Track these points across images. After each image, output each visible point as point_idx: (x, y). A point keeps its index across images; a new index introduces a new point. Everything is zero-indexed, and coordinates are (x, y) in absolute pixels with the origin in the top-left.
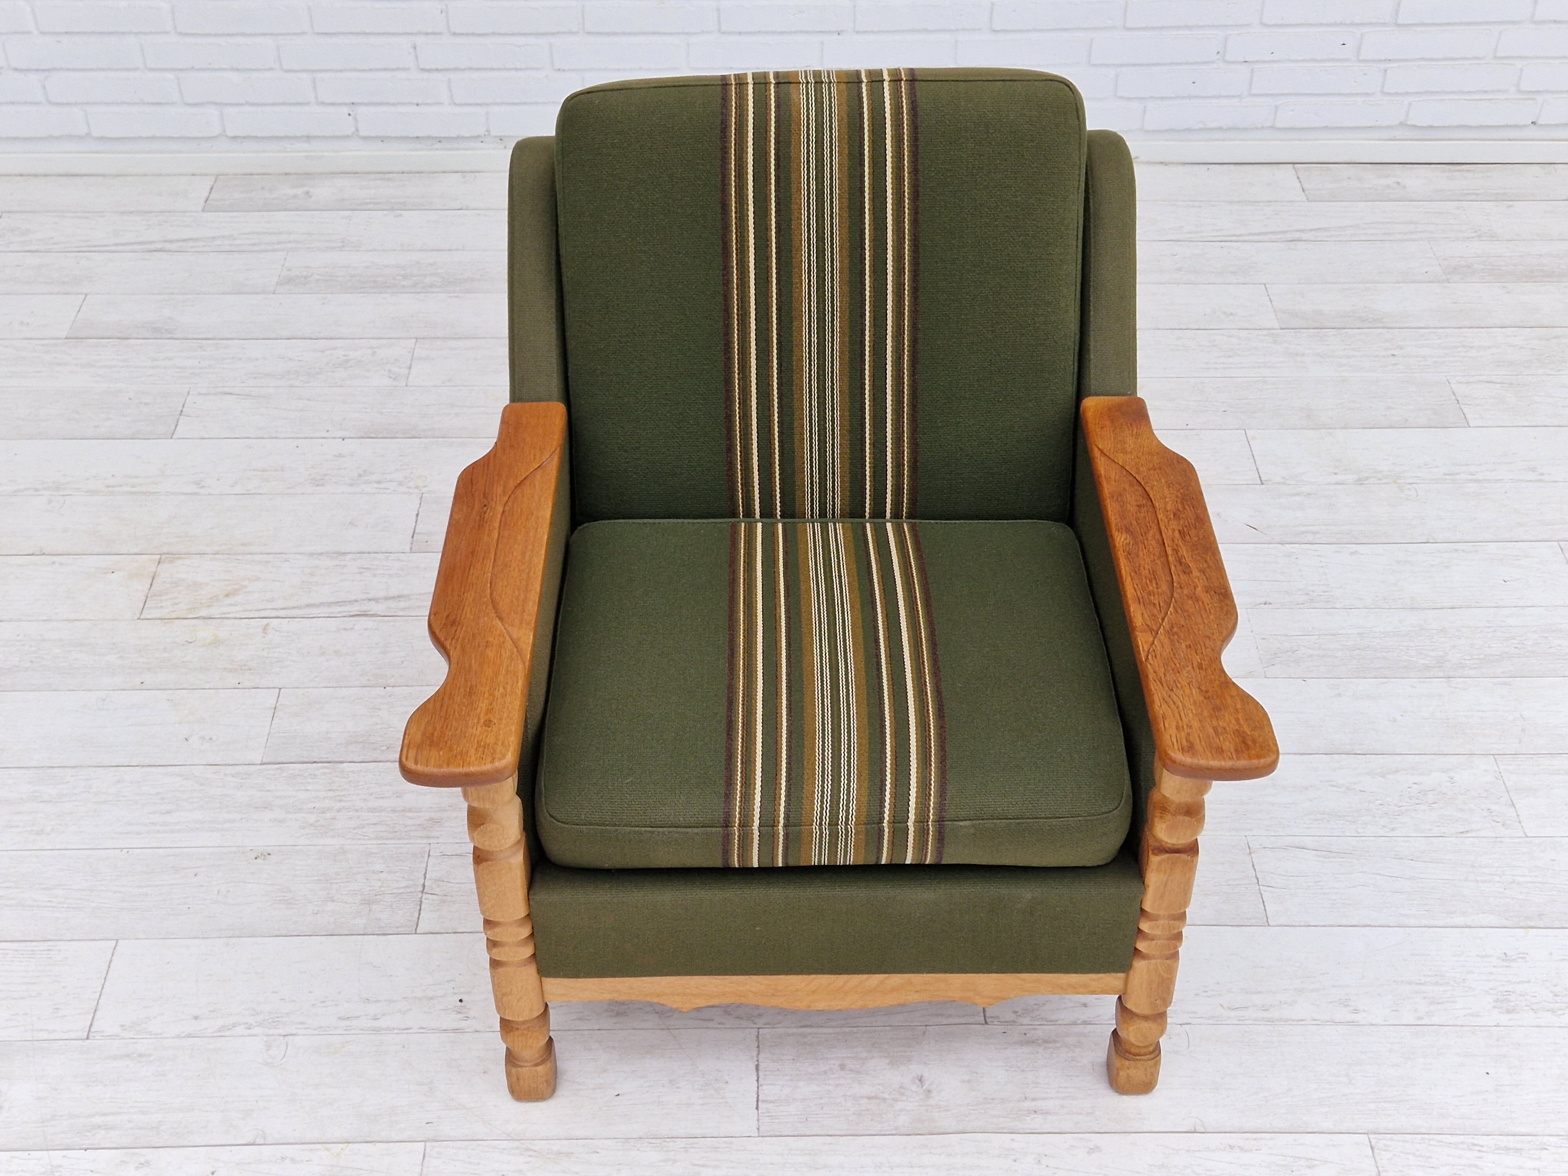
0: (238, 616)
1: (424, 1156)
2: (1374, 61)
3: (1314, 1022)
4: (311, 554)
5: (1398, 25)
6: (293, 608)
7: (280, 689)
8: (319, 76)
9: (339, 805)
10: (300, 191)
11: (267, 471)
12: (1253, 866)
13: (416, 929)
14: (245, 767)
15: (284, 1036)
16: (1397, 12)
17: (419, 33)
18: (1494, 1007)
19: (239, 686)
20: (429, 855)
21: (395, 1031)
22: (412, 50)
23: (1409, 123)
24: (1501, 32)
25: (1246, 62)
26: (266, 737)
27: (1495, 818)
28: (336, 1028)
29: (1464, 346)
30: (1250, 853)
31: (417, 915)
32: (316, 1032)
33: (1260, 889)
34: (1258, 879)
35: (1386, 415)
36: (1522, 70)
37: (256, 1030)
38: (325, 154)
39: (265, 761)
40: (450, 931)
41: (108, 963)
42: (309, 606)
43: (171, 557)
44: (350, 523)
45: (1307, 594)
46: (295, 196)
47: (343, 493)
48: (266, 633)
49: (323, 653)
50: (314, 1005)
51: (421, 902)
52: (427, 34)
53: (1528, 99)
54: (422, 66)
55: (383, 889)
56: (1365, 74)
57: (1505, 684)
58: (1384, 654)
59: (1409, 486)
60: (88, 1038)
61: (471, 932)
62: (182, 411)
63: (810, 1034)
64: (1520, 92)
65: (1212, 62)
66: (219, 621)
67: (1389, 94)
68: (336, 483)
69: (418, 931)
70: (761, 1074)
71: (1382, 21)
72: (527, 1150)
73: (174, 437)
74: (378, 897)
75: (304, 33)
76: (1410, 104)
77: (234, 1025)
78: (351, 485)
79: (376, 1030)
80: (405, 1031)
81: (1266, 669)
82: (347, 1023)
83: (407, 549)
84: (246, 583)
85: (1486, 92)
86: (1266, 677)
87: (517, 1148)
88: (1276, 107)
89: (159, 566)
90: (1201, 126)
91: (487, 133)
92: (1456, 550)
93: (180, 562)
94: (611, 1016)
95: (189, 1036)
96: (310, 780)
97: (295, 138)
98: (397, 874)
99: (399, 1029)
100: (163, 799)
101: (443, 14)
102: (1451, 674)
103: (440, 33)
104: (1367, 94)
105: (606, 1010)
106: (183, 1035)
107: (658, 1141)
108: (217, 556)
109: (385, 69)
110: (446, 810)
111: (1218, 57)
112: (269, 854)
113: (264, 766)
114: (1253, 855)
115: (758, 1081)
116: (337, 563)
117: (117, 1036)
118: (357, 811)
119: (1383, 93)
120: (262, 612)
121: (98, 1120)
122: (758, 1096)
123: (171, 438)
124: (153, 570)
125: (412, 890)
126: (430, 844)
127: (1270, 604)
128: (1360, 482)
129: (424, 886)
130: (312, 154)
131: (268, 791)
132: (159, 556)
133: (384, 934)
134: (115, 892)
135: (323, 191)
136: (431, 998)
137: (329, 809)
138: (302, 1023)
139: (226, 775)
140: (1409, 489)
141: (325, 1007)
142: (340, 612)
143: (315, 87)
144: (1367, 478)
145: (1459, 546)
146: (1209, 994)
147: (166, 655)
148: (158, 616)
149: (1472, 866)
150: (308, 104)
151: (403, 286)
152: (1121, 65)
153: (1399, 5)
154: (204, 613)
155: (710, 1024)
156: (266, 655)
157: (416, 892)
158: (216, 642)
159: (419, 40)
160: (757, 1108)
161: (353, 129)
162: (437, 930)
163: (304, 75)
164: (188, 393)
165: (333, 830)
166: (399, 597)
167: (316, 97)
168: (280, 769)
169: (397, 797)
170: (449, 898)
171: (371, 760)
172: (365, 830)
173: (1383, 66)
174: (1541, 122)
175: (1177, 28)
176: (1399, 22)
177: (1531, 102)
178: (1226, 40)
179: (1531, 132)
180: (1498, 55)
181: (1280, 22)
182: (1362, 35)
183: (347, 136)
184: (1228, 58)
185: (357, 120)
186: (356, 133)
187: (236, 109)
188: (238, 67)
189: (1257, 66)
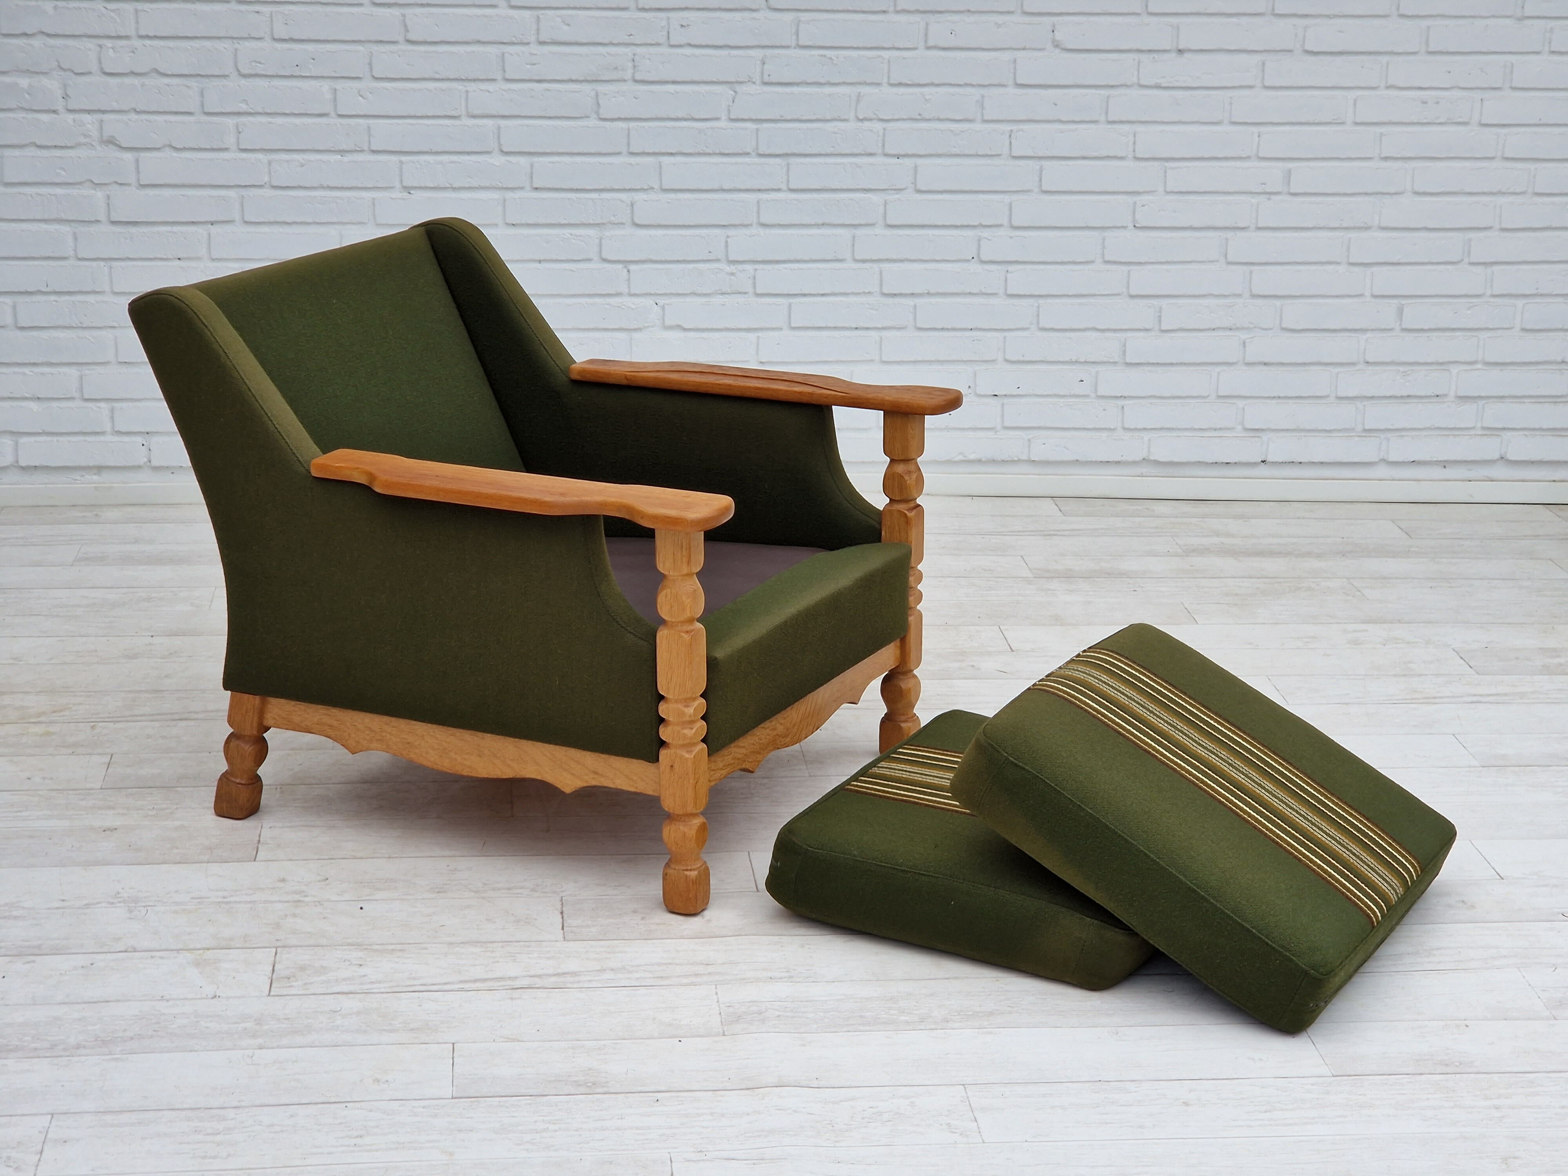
0: (66, 721)
1: (276, 954)
2: (1111, 398)
4: (131, 692)
5: (1128, 364)
6: (117, 717)
7: (112, 755)
8: (117, 405)
10: (88, 514)
11: (81, 652)
13: (255, 859)
14: (86, 791)
15: (144, 906)
16: (1124, 352)
19: (73, 754)
20: (261, 827)
21: (242, 903)
23: (1152, 458)
24: (1218, 373)
25: (996, 395)
26: (103, 776)
28: (190, 902)
29: (1198, 587)
31: (255, 853)
32: (173, 904)
36: (1243, 409)
37: (119, 905)
38: (114, 485)
39: (104, 787)
40: (286, 859)
42: (132, 716)
44: (165, 676)
47: (155, 662)
48: (93, 729)
49: (150, 738)
51: (258, 848)
53: (1255, 437)
55: (221, 842)
56: (1105, 410)
64: (1246, 430)
66: (49, 724)
67: (1129, 429)
68: (148, 657)
69: (257, 860)
70: (565, 915)
71: (1111, 361)
74: (218, 846)
75: (107, 363)
76: (1150, 440)
77: (98, 903)
78: (163, 658)
79: (226, 903)
80: (252, 903)
82: (200, 900)
84: (71, 706)
85: (1216, 429)
87: (357, 949)
88: (1029, 440)
90: (959, 459)
94: (433, 893)
95: (59, 908)
96: (148, 796)
97: (87, 468)
98: (234, 836)
99: (247, 902)
100: (13, 806)
104: (1110, 430)
105: (429, 891)
106: (53, 908)
107: (480, 944)
108: (40, 694)
111: (969, 392)
112: (116, 829)
113: (104, 790)
115: (564, 919)
116: (156, 695)
118: (192, 808)
119: (1124, 429)
120: (89, 719)
122: (563, 924)
125: (249, 842)
126: (261, 822)
129: (259, 841)
130: (100, 485)
131: (110, 801)
133: (227, 862)
135: (112, 514)
137: (167, 808)
138: (159, 901)
139: (69, 794)
142: (162, 718)
143: (112, 418)
150: (103, 433)
153: (1125, 345)
155: (520, 895)
156: (96, 739)
158: (48, 734)
160: (563, 929)
162: (274, 859)
163: (103, 405)
167: (113, 427)
168: (118, 791)
170: (283, 846)
173: (1121, 402)
174: (1270, 459)
175: (930, 362)
176: (1128, 361)
177: (1257, 439)
178: (975, 374)
179: (1263, 470)
180: (1220, 394)
181: (1022, 359)
182: (1097, 372)
183: (138, 467)
184: (979, 392)
185: (150, 450)
186: (149, 464)
187: (32, 439)
188: (40, 396)
189: (1006, 401)
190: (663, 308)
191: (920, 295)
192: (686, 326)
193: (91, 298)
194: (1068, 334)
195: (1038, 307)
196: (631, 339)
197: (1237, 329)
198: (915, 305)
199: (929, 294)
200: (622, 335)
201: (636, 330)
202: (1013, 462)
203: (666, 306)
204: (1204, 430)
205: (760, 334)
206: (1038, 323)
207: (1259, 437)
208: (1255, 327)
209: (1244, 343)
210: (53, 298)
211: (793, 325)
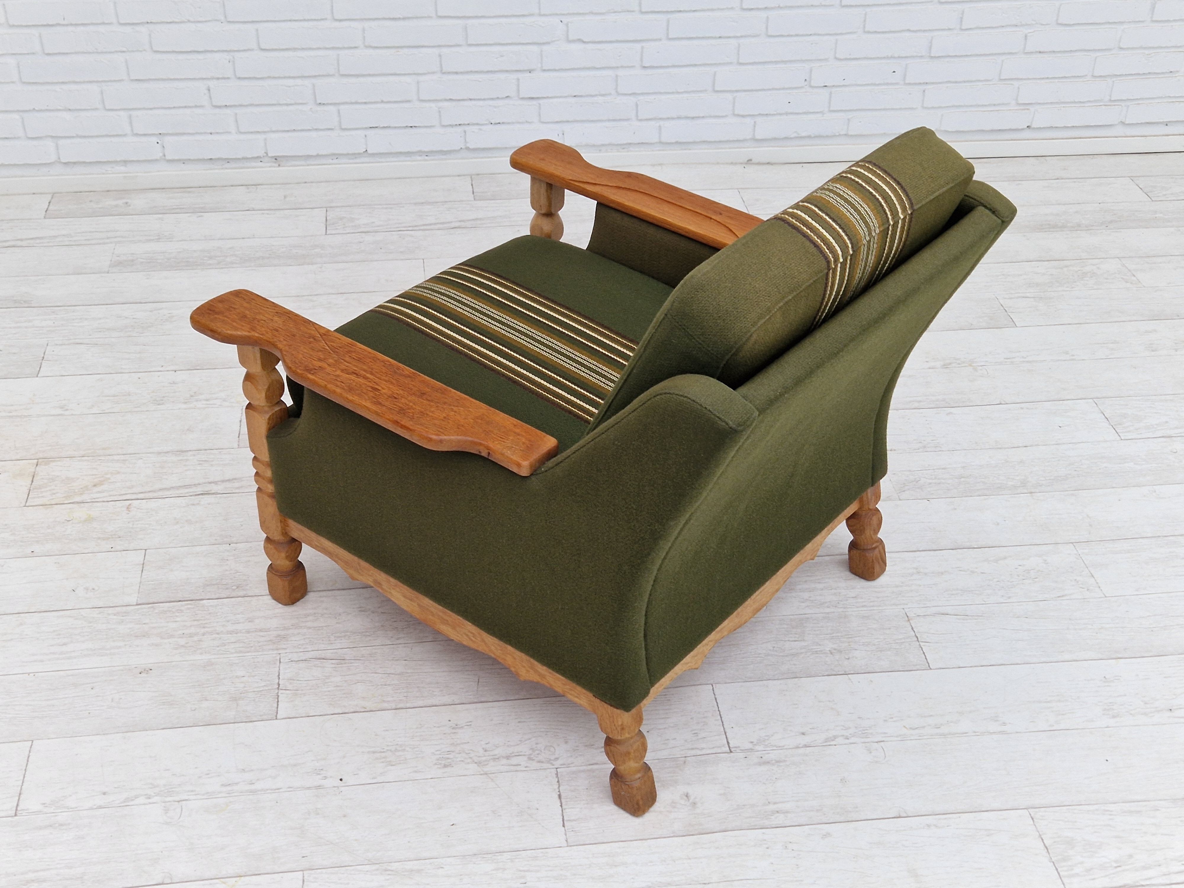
0: (105, 499)
1: (303, 881)
2: (916, 84)
3: (974, 734)
4: (159, 453)
5: (931, 57)
6: (149, 492)
7: (146, 550)
8: (134, 113)
9: (203, 630)
10: (120, 202)
11: (117, 396)
12: (912, 628)
13: (276, 716)
14: (124, 608)
15: (179, 801)
16: (930, 47)
17: (212, 78)
18: (1104, 714)
19: (112, 550)
20: (280, 662)
21: (268, 792)
22: (206, 92)
24: (1003, 61)
25: (826, 86)
26: (138, 585)
27: (1081, 586)
28: (220, 792)
29: (1003, 275)
30: (909, 620)
31: (276, 705)
32: (205, 797)
33: (920, 645)
34: (917, 637)
35: (956, 322)
36: (1019, 88)
37: (156, 799)
38: (139, 174)
39: (139, 602)
40: (304, 715)
41: (26, 758)
42: (161, 490)
43: (48, 460)
44: (188, 430)
45: (920, 442)
46: (116, 206)
47: (179, 409)
48: (129, 511)
49: (177, 523)
50: (200, 777)
51: (278, 696)
52: (218, 79)
53: (1025, 109)
54: (214, 104)
55: (246, 689)
56: (910, 94)
57: (1073, 495)
58: (983, 480)
59: (980, 368)
60: (16, 815)
61: (321, 715)
62: (43, 358)
63: (597, 769)
64: (1019, 104)
65: (802, 87)
66: (90, 504)
67: (926, 108)
68: (173, 402)
69: (278, 717)
70: (563, 801)
71: (920, 55)
72: (386, 870)
73: (39, 376)
74: (242, 695)
75: (122, 80)
76: (942, 115)
77: (136, 797)
78: (186, 403)
79: (253, 792)
80: (277, 791)
81: (899, 494)
82: (229, 788)
83: (236, 445)
84: (109, 476)
85: (994, 105)
86: (900, 500)
87: (377, 870)
88: (849, 120)
89: (37, 468)
90: (795, 135)
91: (265, 155)
92: (1022, 408)
93: (54, 464)
94: (440, 768)
95: (100, 807)
96: (177, 614)
97: (116, 162)
98: (256, 677)
99: (272, 790)
100: (59, 635)
101: (231, 63)
102: (1033, 491)
103: (228, 78)
104: (913, 109)
105: (436, 764)
106: (95, 807)
107: (490, 856)
108: (83, 458)
109: (185, 107)
110: (290, 629)
111: (806, 83)
112: (151, 670)
113: (139, 607)
114: (911, 621)
115: (561, 806)
116: (180, 458)
117: (40, 812)
118: (218, 634)
119: (924, 108)
120: (124, 496)
121: (31, 876)
122: (563, 817)
123: (37, 376)
124: (33, 470)
125: (270, 688)
126: (280, 654)
127: (895, 450)
128: (945, 366)
129: (279, 685)
130: (129, 175)
131: (144, 624)
132: (36, 461)
133: (251, 722)
134: (27, 705)
135: (139, 202)
136: (295, 765)
137: (196, 634)
138: (192, 791)
139: (109, 614)
140: (981, 370)
141: (209, 778)
142: (188, 493)
143: (131, 123)
144: (950, 364)
145: (1023, 405)
146: (894, 719)
147: (49, 531)
148: (41, 503)
149: (1070, 619)
150: (125, 135)
151: (210, 264)
152: (737, 91)
153: (931, 42)
154: (78, 499)
155: (518, 768)
156: (131, 526)
157: (273, 689)
158: (90, 520)
159: (212, 84)
160: (564, 826)
161: (161, 154)
162: (293, 715)
163: (122, 113)
164: (47, 345)
165: (200, 649)
166: (233, 479)
167: (132, 130)
168: (152, 607)
169: (249, 621)
170: (300, 692)
171: (225, 596)
172: (226, 647)
173: (923, 87)
174: (1033, 126)
175: (776, 62)
176: (932, 55)
177: (1027, 111)
178: (811, 71)
179: (1027, 134)
180: (1002, 78)
181: (849, 57)
182: (907, 65)
183: (156, 160)
184: (813, 84)
185: (164, 147)
186: (163, 157)
187: (69, 141)
188: (70, 108)
189: (834, 90)
190: (567, 25)
191: (772, 8)
192: (585, 40)
193: (101, 29)
194: (887, 35)
195: (866, 14)
196: (542, 51)
197: (1022, 25)
198: (768, 17)
199: (779, 7)
200: (535, 48)
201: (544, 44)
202: (835, 136)
203: (569, 24)
204: (985, 106)
205: (644, 44)
206: (864, 27)
207: (1028, 109)
208: (1037, 23)
209: (1026, 36)
210: (70, 28)
211: (670, 37)
